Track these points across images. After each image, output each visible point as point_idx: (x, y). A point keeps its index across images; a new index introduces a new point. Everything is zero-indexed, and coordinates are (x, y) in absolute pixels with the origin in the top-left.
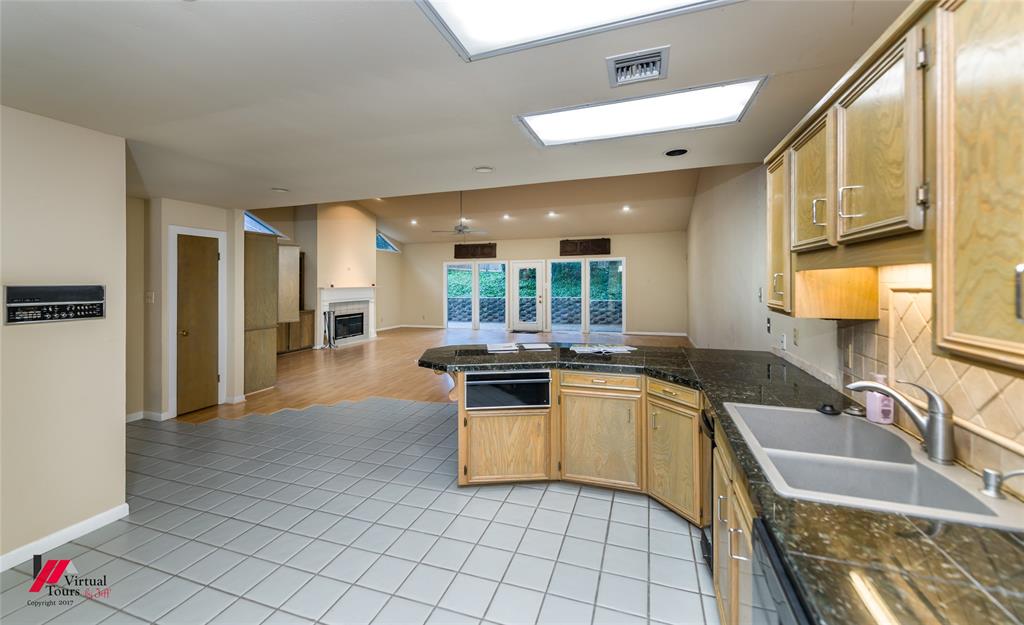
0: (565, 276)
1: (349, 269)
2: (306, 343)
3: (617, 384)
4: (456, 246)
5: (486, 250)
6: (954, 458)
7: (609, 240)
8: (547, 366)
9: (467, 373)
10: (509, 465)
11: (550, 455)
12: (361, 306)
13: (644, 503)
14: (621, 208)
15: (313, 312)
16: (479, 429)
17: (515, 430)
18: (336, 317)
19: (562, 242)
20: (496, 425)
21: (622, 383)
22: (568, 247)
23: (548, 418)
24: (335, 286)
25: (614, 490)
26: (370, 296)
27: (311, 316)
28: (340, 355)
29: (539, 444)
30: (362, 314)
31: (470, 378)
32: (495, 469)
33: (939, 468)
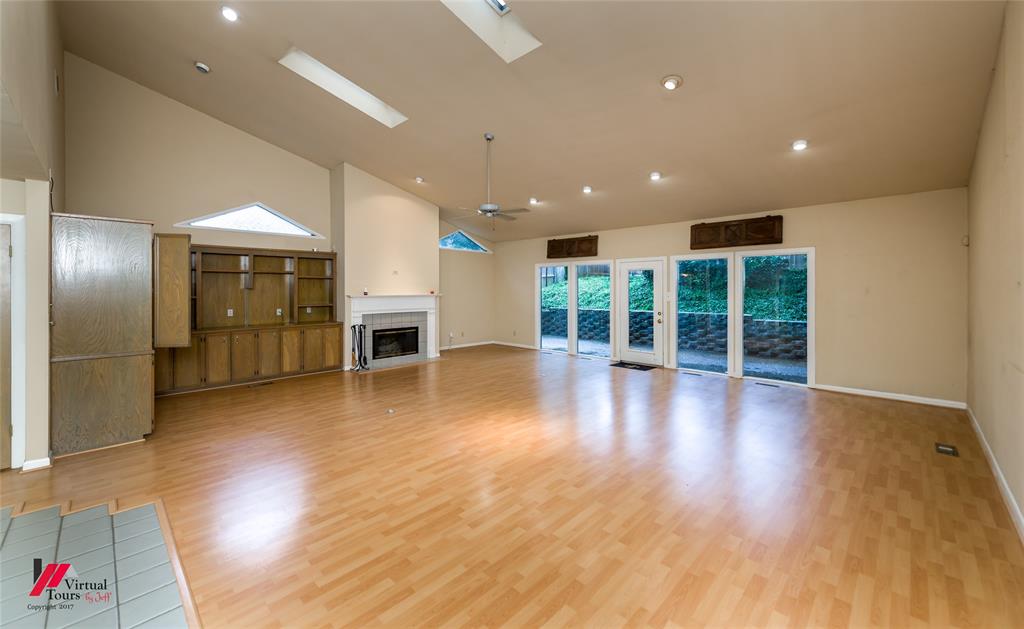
0: (701, 281)
1: (396, 272)
2: (331, 361)
4: (549, 242)
5: (585, 246)
7: (780, 219)
12: (414, 318)
15: (341, 325)
18: (374, 332)
19: (694, 228)
22: (703, 236)
24: (369, 294)
26: (430, 305)
27: (337, 329)
28: (383, 380)
30: (417, 328)
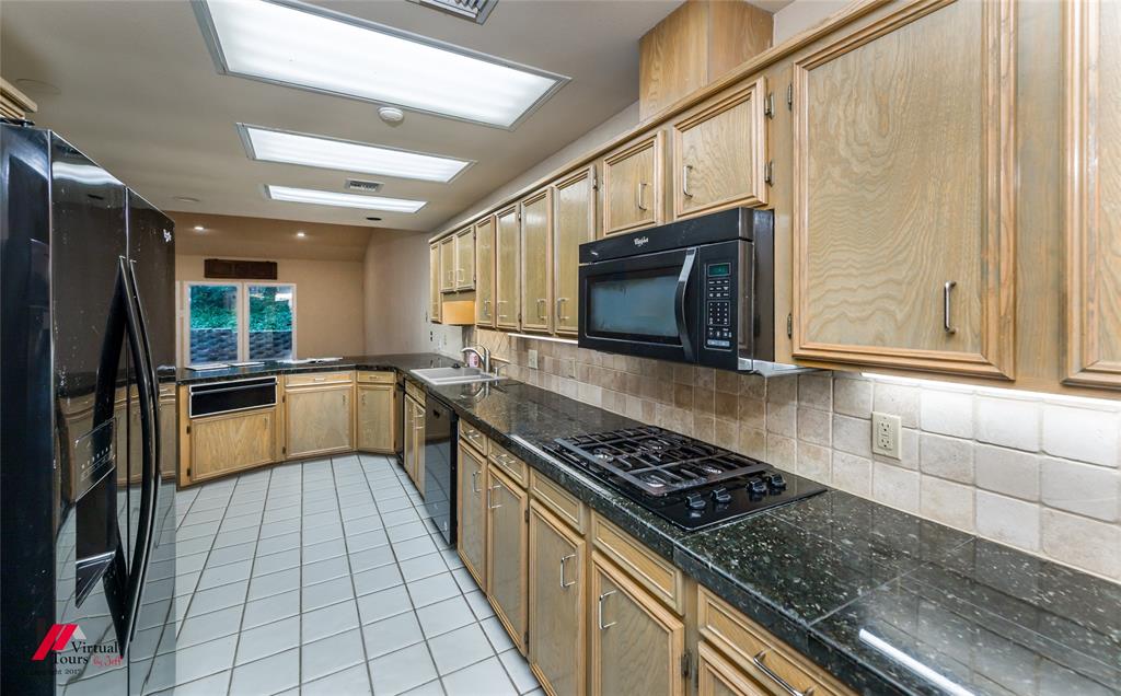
3: (333, 379)
6: (491, 370)
7: (275, 264)
8: (272, 373)
9: (191, 386)
10: (236, 459)
11: (275, 444)
13: (354, 458)
14: (295, 233)
16: (203, 433)
17: (243, 428)
19: (207, 262)
20: (223, 427)
21: (338, 378)
22: (216, 268)
23: (274, 414)
25: (330, 456)
29: (266, 438)
31: (194, 390)
32: (222, 464)
33: (487, 374)
